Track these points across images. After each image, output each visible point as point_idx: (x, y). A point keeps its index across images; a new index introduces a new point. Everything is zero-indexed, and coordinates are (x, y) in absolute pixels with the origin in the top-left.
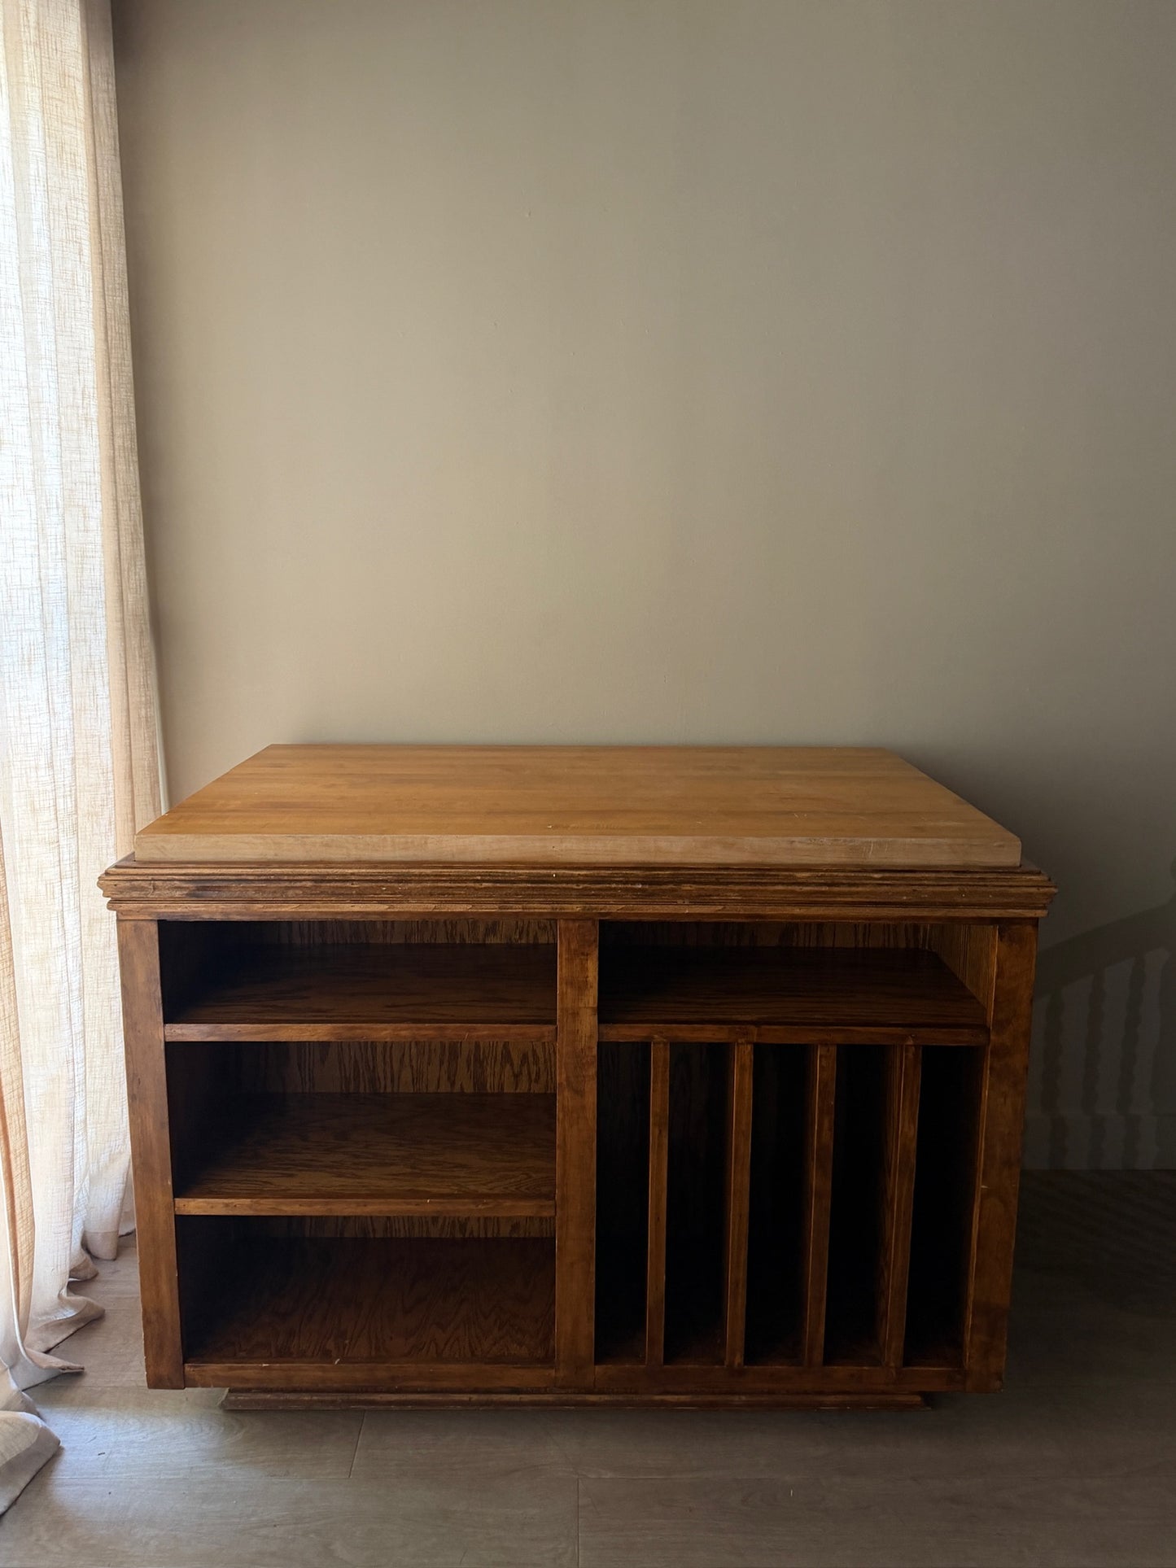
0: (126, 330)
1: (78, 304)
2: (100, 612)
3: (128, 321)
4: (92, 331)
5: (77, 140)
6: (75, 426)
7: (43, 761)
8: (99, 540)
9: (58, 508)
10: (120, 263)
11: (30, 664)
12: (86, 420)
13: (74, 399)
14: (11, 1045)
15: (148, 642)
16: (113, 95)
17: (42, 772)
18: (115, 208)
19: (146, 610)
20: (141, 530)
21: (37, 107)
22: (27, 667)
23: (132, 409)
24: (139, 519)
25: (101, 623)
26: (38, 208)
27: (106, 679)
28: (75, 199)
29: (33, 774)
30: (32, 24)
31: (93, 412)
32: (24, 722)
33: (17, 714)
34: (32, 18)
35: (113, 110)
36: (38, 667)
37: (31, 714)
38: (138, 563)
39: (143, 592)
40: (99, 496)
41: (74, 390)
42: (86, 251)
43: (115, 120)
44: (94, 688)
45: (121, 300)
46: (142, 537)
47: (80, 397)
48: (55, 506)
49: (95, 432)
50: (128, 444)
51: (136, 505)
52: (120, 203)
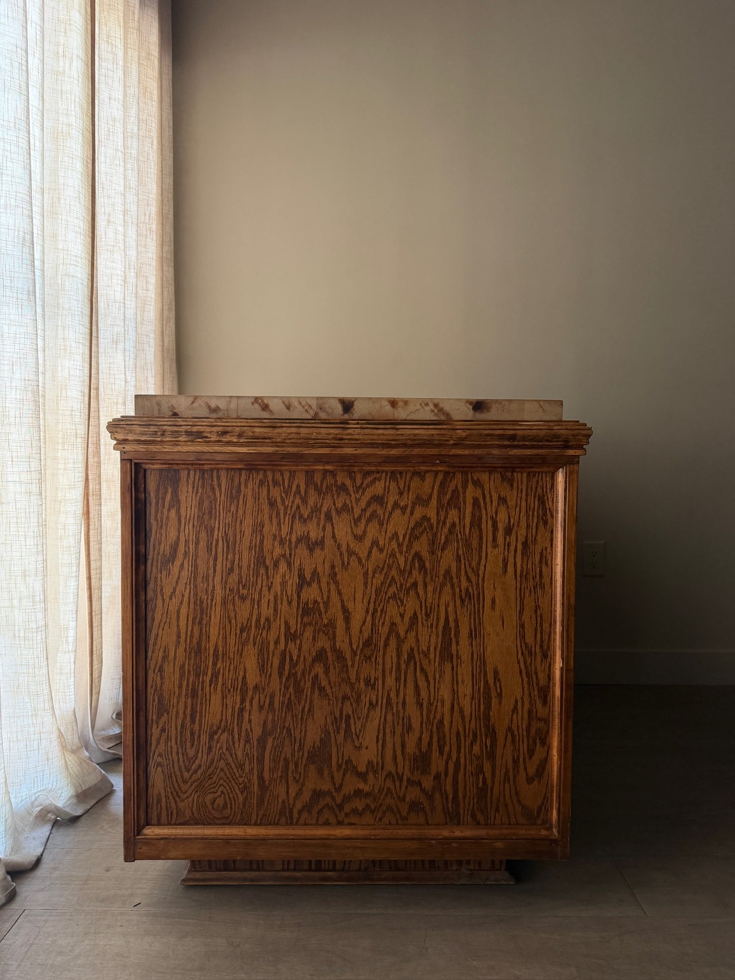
0: (171, 196)
1: (149, 169)
2: (152, 335)
3: (172, 191)
4: (155, 185)
5: (153, 86)
6: (144, 233)
7: (120, 400)
8: (153, 296)
9: (134, 269)
10: (170, 162)
11: (117, 344)
12: (150, 230)
13: (145, 219)
14: (97, 546)
15: (174, 366)
16: (171, 76)
17: (119, 406)
18: (169, 133)
19: (174, 347)
20: (174, 303)
21: (136, 60)
22: (115, 346)
23: (172, 238)
24: (173, 297)
25: (152, 341)
26: (133, 112)
27: (153, 374)
28: (151, 116)
29: (115, 406)
30: (136, 19)
31: (154, 227)
32: (112, 376)
33: (108, 371)
34: (136, 16)
35: (170, 84)
36: (121, 346)
37: (116, 372)
38: (171, 321)
39: (173, 337)
40: (154, 273)
41: (145, 214)
42: (155, 143)
43: (171, 89)
44: (147, 378)
45: (169, 180)
46: (174, 308)
47: (147, 218)
48: (133, 267)
49: (154, 238)
50: (169, 256)
51: (172, 289)
52: (171, 131)
